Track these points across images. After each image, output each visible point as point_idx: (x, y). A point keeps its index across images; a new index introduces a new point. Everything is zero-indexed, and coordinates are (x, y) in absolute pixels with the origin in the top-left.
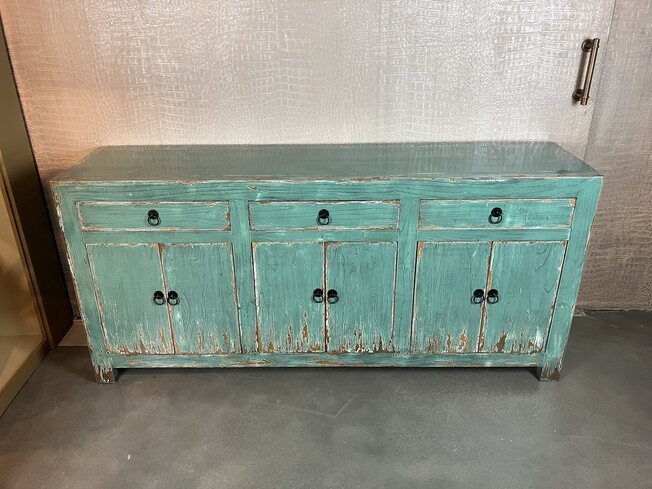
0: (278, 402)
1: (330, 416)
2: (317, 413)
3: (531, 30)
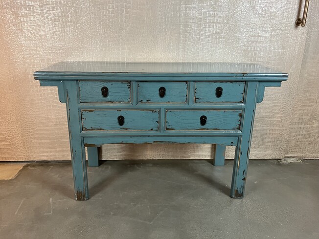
2: (139, 221)
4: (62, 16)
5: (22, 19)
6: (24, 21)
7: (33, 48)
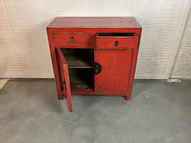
0: (54, 116)
1: (75, 123)
2: (69, 121)
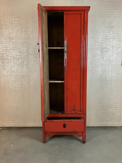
3: (109, 47)
4: (22, 63)
5: (5, 65)
6: (6, 65)
7: (9, 76)
